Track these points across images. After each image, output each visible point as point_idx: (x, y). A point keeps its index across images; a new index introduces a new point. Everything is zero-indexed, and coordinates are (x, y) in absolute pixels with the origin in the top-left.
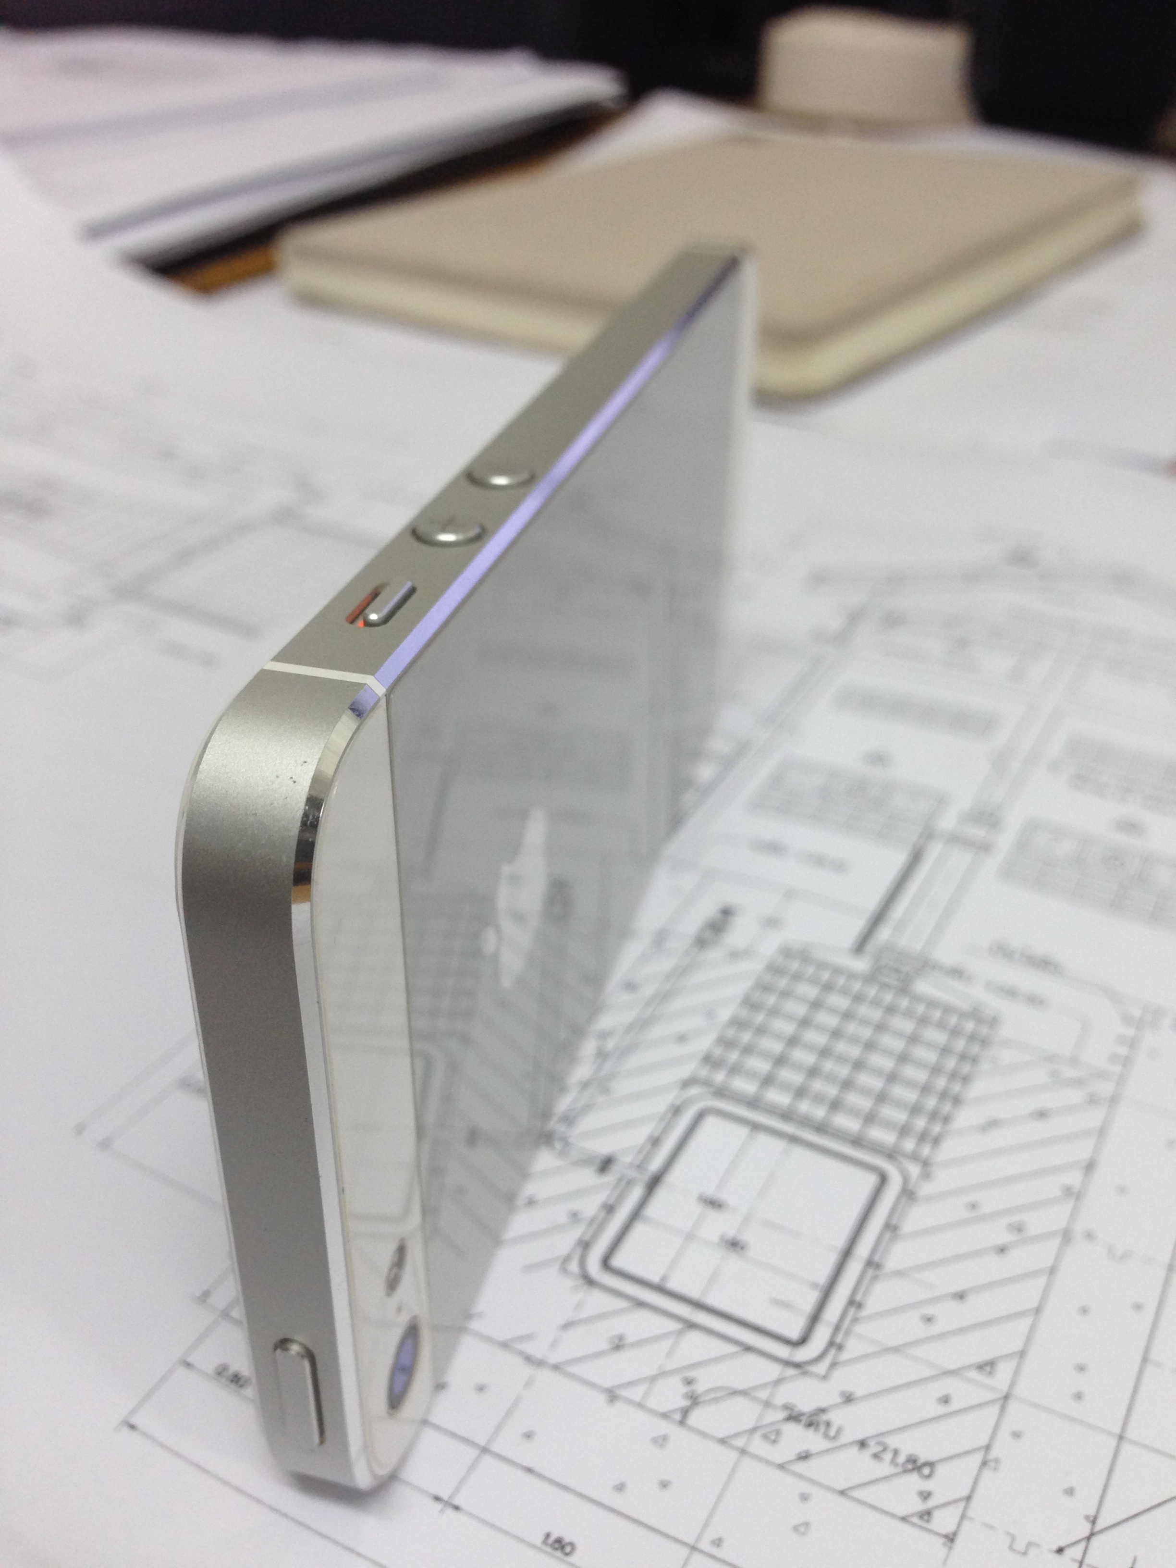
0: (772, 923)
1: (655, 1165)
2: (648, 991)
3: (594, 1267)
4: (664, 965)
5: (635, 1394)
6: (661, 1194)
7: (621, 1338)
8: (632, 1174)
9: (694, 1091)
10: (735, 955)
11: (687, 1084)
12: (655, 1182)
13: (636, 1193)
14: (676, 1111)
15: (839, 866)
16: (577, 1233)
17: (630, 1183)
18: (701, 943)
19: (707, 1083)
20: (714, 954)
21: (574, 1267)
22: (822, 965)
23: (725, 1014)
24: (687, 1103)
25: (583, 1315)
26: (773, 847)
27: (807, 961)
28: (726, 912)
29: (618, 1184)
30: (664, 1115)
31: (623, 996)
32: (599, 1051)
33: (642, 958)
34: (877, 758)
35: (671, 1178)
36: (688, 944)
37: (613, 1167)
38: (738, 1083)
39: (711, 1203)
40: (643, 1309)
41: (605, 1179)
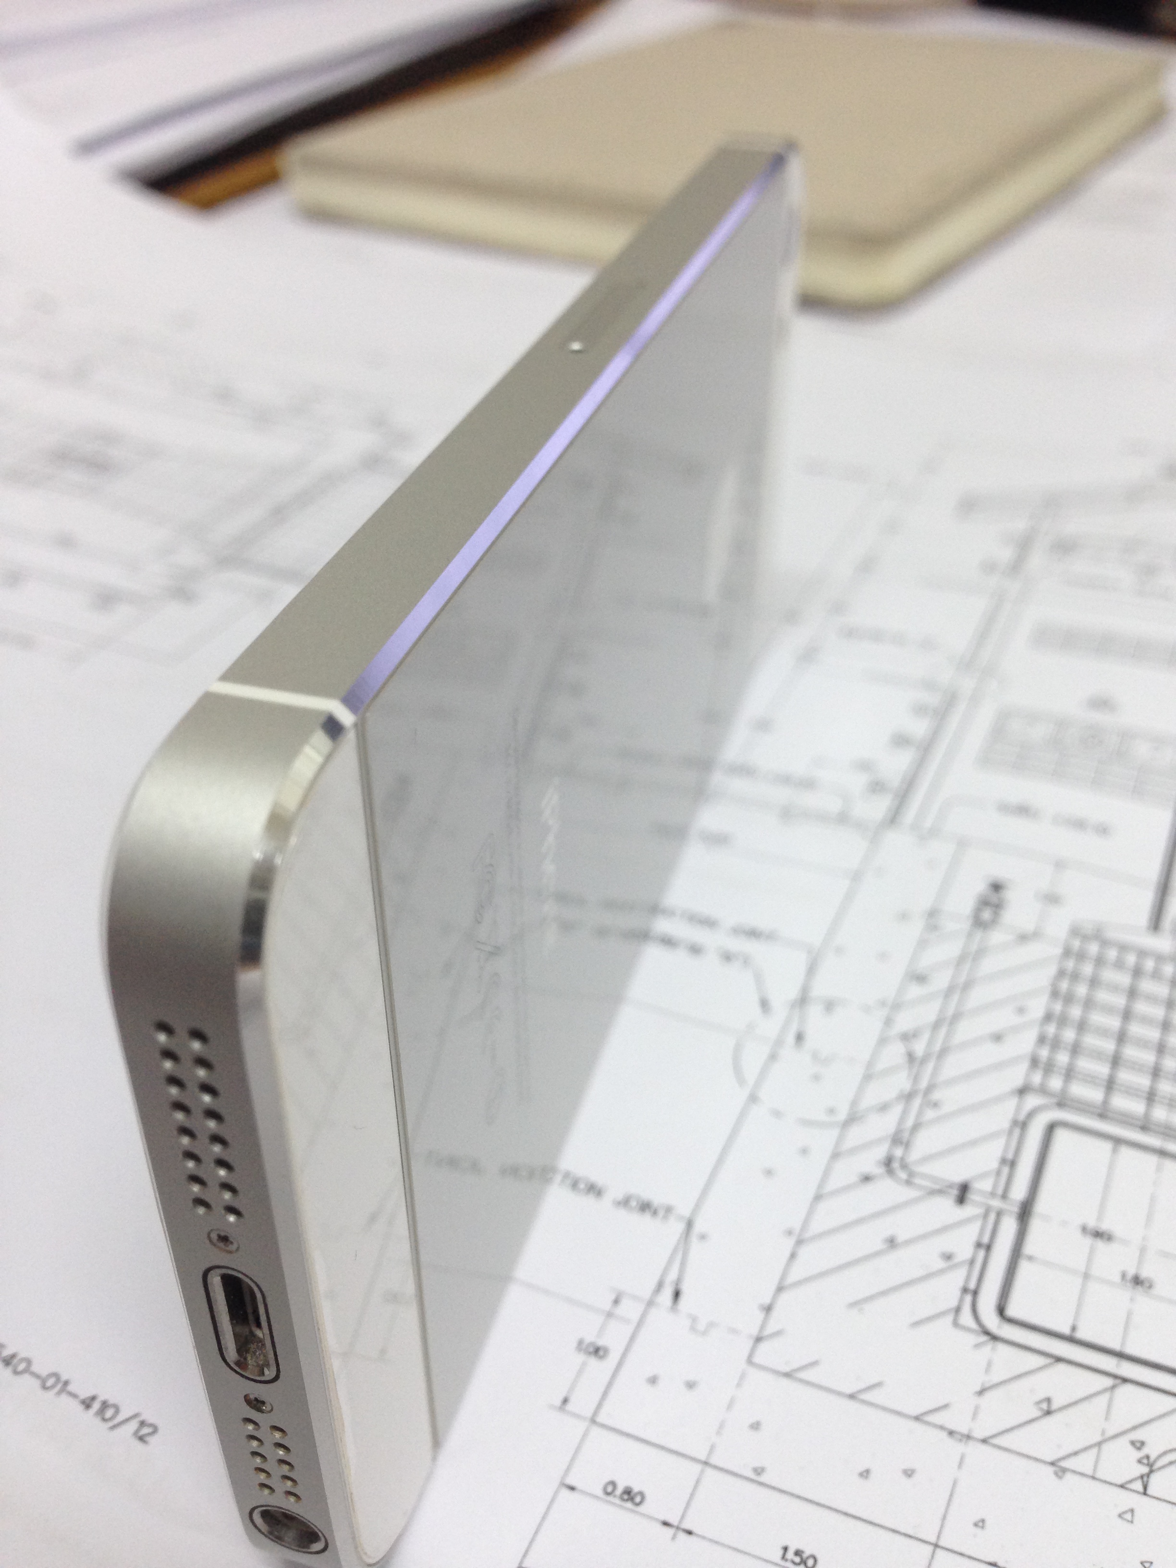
0: (1052, 899)
1: (1019, 1192)
2: (941, 981)
3: (991, 1321)
4: (951, 950)
5: (1084, 1463)
6: (1036, 1225)
7: (1048, 1400)
8: (996, 1203)
9: (1032, 1101)
10: (1023, 938)
11: (1022, 1091)
12: (1025, 1212)
13: (1009, 1226)
14: (1022, 1125)
15: (1103, 830)
16: (957, 1279)
17: (999, 1214)
18: (978, 923)
19: (1043, 1090)
20: (997, 937)
21: (966, 1318)
22: (1123, 948)
23: (1038, 1007)
24: (1031, 1115)
25: (995, 1378)
26: (1023, 811)
27: (1105, 943)
28: (997, 887)
29: (986, 1216)
30: (1010, 1132)
31: (915, 991)
32: (911, 1057)
33: (922, 944)
34: (1102, 703)
35: (1041, 1206)
36: (965, 925)
37: (972, 1196)
38: (1078, 1090)
39: (1098, 1234)
40: (1061, 1367)
41: (968, 1211)
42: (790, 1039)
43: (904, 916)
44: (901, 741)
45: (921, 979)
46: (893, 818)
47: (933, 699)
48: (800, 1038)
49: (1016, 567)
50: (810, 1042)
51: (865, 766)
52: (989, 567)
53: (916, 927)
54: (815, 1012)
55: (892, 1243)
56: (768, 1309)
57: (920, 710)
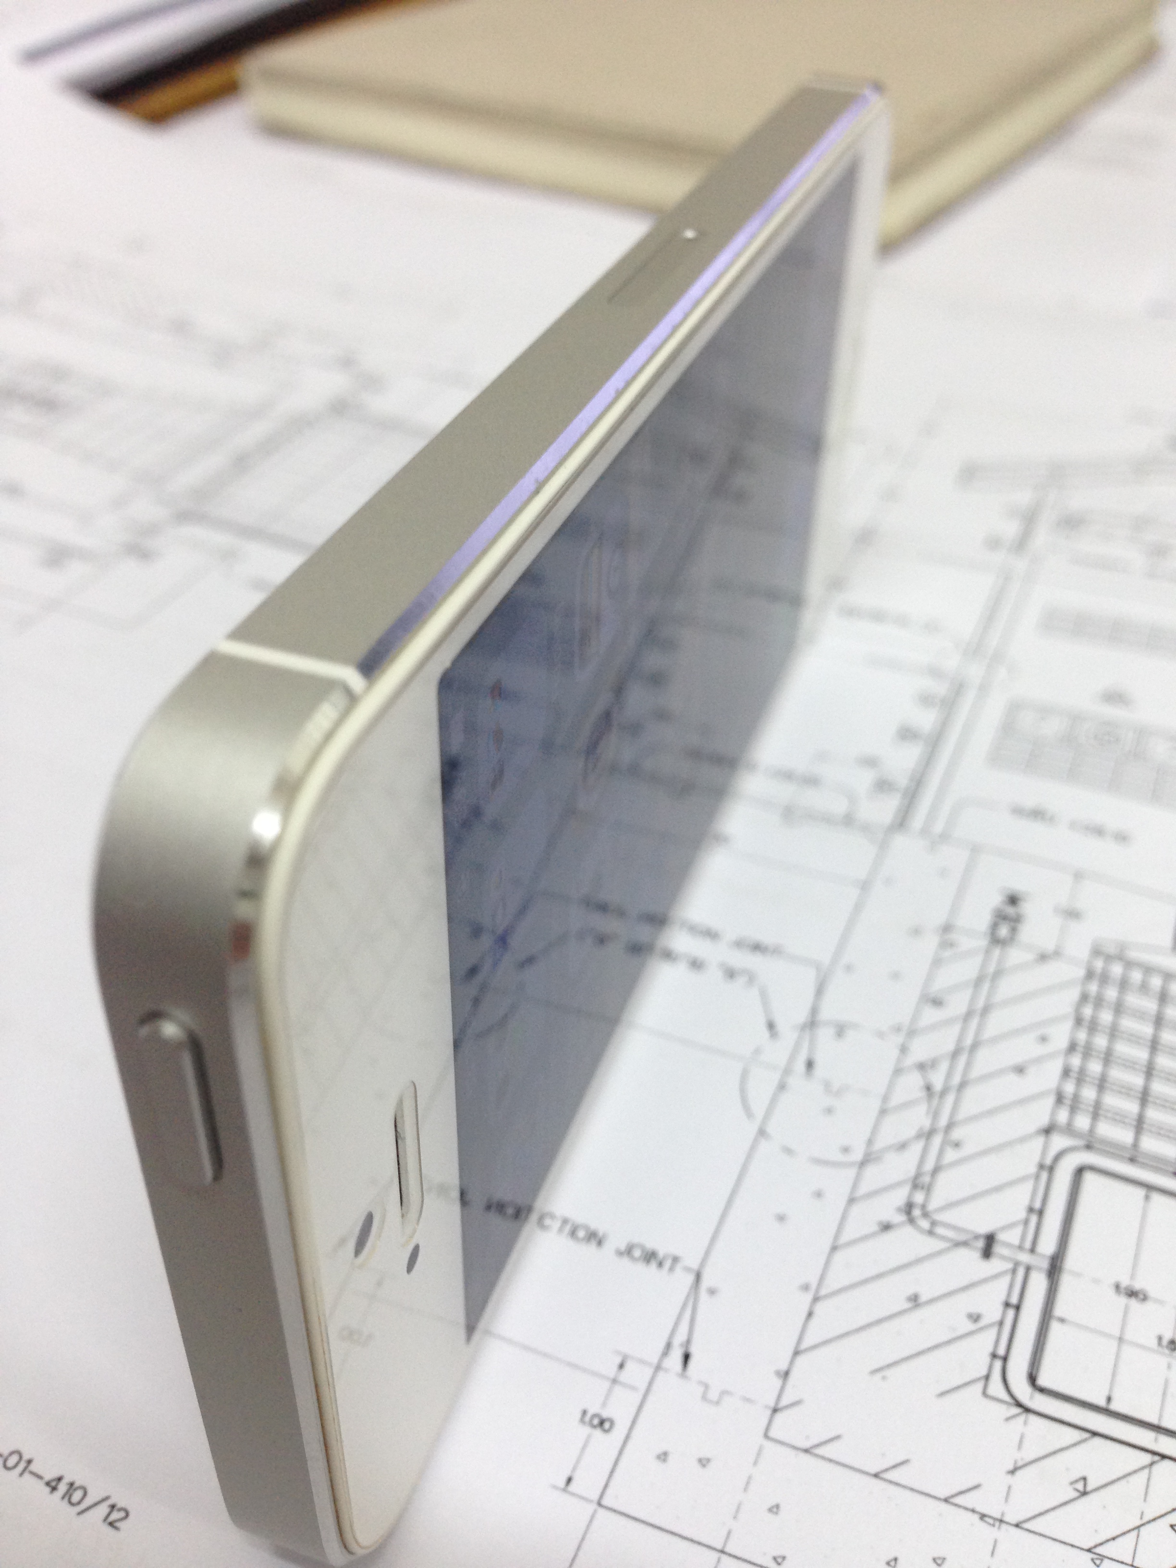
0: (1072, 914)
1: (1048, 1245)
2: (958, 1005)
3: (1022, 1390)
4: (968, 969)
5: (1122, 1549)
6: (1066, 1282)
7: (1084, 1479)
8: (1025, 1258)
9: (1059, 1142)
10: (1043, 958)
11: (1048, 1131)
12: (1055, 1268)
13: (1038, 1284)
14: (1048, 1169)
15: (1122, 838)
16: (985, 1342)
17: (1028, 1269)
18: (995, 940)
19: (1069, 1130)
20: (1015, 956)
21: (996, 1387)
22: (1148, 970)
23: (1061, 1036)
24: (1058, 1157)
25: (1029, 1454)
26: (1037, 814)
27: (1129, 964)
28: (1013, 900)
29: (1014, 1271)
30: (1037, 1177)
31: (930, 1015)
32: (928, 1088)
33: (937, 962)
34: (1114, 697)
35: (1071, 1262)
36: (983, 942)
37: (998, 1249)
38: (1105, 1129)
39: (1132, 1294)
40: (1097, 1441)
41: (996, 1265)
42: (800, 1066)
43: (916, 932)
44: (907, 734)
45: (937, 1002)
46: (901, 822)
47: (941, 689)
48: (810, 1065)
49: (1021, 544)
50: (820, 1071)
51: (870, 762)
52: (994, 543)
53: (930, 943)
54: (825, 1034)
55: (915, 1300)
56: (786, 1374)
57: (926, 700)
